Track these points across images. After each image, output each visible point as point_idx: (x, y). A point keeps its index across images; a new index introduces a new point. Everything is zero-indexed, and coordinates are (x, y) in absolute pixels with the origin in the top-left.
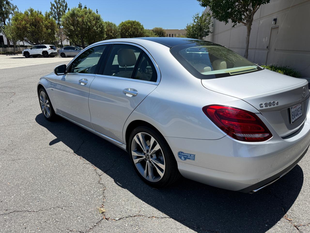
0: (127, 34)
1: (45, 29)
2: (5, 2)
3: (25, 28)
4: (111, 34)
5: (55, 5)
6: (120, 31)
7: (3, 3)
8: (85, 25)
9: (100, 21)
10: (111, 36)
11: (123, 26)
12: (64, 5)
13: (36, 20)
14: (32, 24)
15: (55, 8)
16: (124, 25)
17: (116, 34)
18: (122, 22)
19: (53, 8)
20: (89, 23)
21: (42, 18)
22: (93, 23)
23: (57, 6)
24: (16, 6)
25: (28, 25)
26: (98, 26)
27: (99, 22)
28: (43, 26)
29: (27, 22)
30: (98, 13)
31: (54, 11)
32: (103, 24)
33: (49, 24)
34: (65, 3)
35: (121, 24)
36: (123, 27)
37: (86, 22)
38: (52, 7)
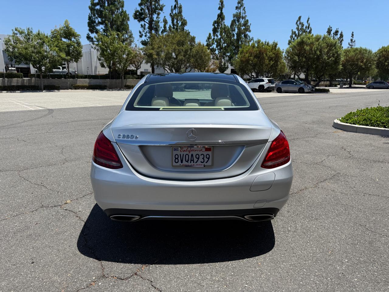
0: (386, 64)
1: (267, 62)
2: (243, 35)
3: (248, 61)
4: (362, 64)
5: (297, 32)
6: (376, 59)
7: (241, 35)
8: (312, 54)
9: (335, 48)
10: (361, 66)
11: (382, 52)
12: (308, 31)
13: (260, 52)
14: (256, 57)
15: (296, 35)
16: (384, 50)
17: (368, 64)
18: (383, 48)
19: (294, 36)
20: (318, 52)
21: (267, 49)
22: (324, 51)
23: (298, 34)
24: (253, 38)
25: (252, 58)
26: (331, 55)
27: (333, 50)
28: (266, 58)
29: (251, 54)
30: (353, 37)
31: (294, 39)
32: (339, 53)
33: (273, 55)
34: (310, 28)
35: (379, 50)
36: (383, 54)
37: (314, 51)
38: (292, 35)
